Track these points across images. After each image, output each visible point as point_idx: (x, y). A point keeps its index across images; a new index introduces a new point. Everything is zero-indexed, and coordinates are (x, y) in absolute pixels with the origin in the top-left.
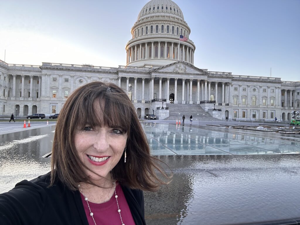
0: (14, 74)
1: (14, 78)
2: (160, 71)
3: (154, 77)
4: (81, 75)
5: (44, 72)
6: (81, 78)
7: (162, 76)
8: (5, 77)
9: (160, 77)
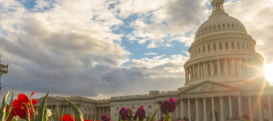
0: (99, 106)
1: (99, 109)
2: (186, 93)
3: (182, 98)
4: (133, 103)
5: (112, 104)
6: (133, 105)
7: (189, 97)
8: (94, 110)
9: (188, 98)
